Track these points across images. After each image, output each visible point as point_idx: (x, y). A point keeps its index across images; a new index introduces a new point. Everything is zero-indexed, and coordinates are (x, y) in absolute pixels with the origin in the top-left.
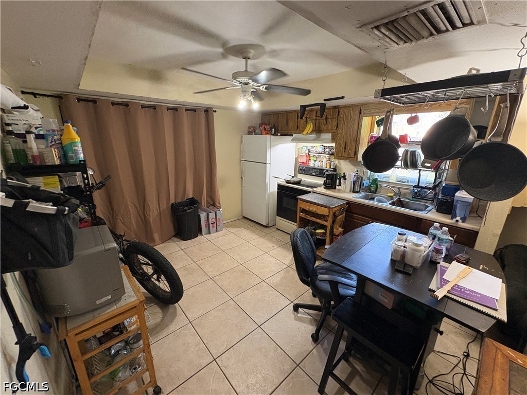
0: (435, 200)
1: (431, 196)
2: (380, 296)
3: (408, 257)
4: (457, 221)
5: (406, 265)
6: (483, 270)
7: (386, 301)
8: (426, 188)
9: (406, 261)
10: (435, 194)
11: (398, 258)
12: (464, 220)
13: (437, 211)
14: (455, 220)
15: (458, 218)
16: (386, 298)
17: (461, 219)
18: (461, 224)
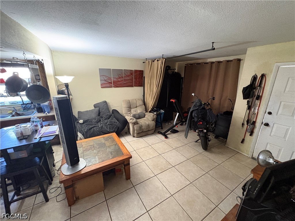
0: (35, 108)
1: (33, 107)
2: (20, 155)
3: (24, 133)
4: (46, 114)
5: (24, 136)
6: (54, 125)
7: (24, 155)
8: (28, 104)
9: (24, 135)
10: (34, 106)
11: (20, 135)
12: (49, 113)
13: (38, 112)
14: (45, 113)
15: (46, 112)
16: (23, 154)
17: (47, 112)
18: (49, 115)
